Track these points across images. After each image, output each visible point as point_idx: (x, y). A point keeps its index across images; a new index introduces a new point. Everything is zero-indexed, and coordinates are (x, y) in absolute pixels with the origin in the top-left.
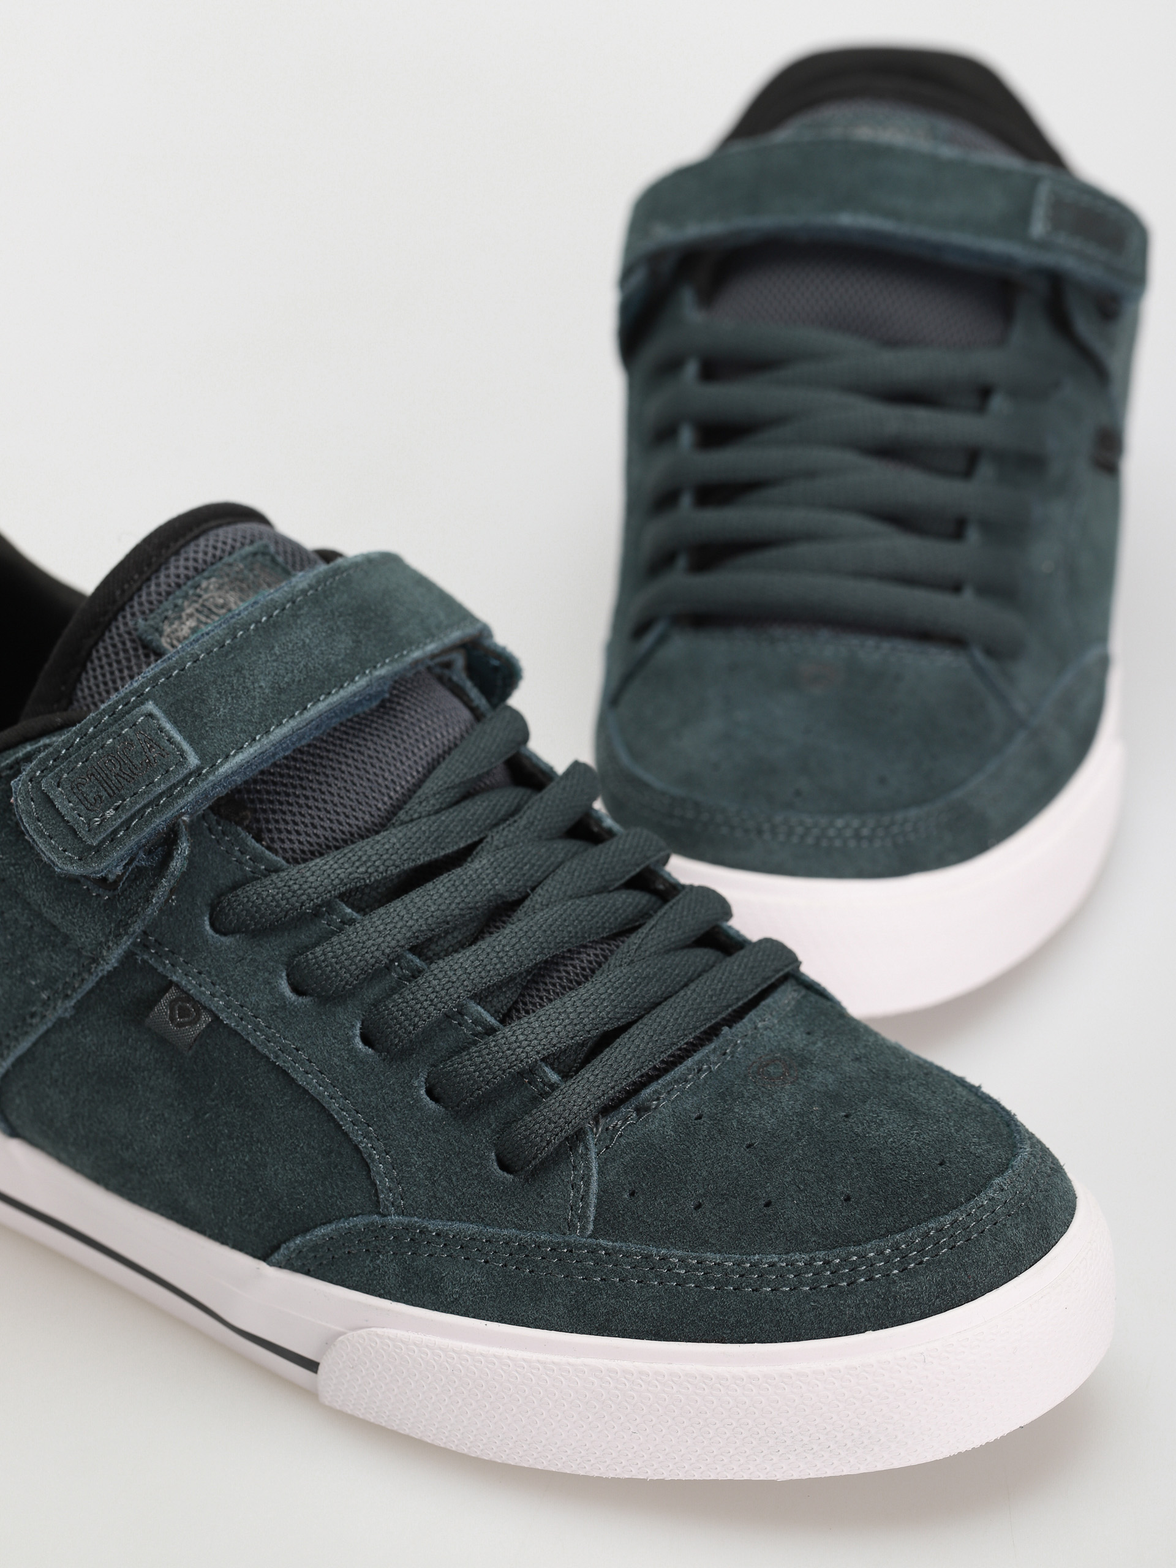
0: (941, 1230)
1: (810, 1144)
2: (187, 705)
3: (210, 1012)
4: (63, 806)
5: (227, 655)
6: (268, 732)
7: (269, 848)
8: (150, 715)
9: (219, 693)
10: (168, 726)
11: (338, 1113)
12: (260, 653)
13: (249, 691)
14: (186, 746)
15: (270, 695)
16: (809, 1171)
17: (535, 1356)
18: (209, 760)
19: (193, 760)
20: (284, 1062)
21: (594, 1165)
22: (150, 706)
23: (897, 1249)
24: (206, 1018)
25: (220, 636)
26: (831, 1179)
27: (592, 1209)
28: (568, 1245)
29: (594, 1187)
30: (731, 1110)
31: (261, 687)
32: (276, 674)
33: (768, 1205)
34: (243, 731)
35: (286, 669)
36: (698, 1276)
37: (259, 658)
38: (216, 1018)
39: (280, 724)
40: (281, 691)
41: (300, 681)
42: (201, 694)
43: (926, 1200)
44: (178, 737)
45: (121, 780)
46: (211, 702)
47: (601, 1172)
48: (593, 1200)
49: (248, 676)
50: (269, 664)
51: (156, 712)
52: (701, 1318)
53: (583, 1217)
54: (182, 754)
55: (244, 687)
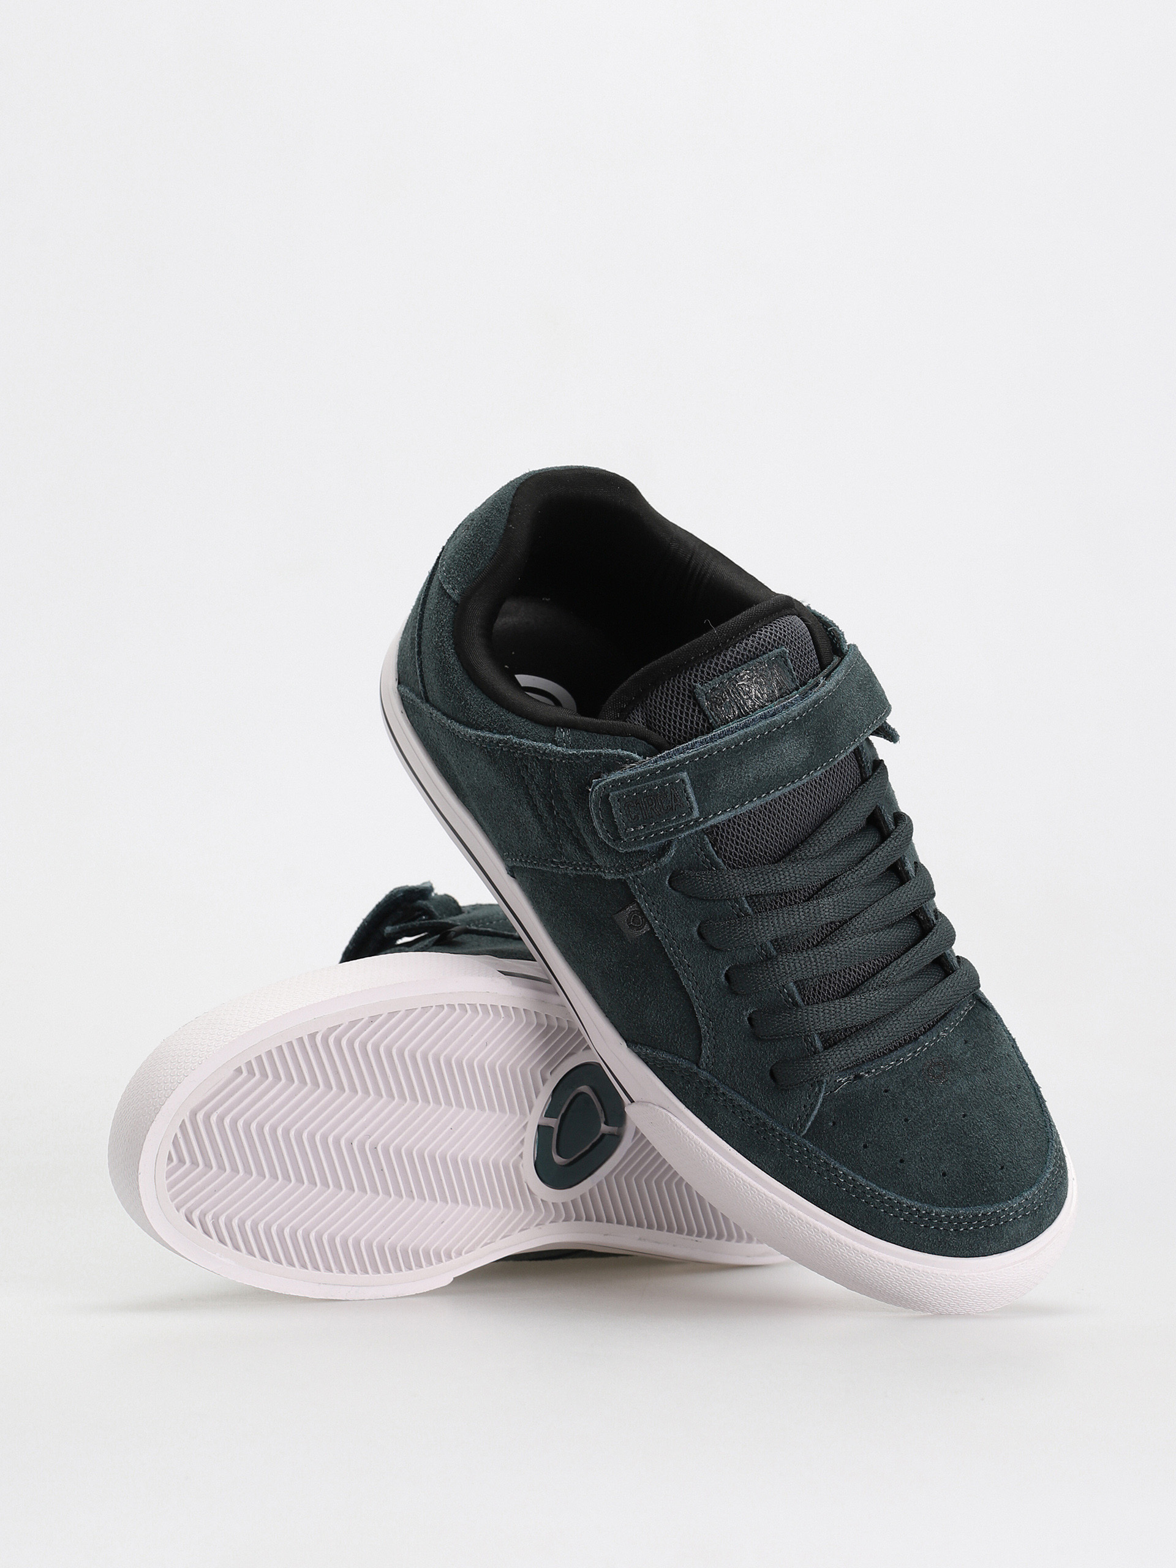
0: (985, 1215)
1: (938, 1131)
2: (705, 779)
3: (650, 925)
4: (616, 813)
5: (737, 752)
6: (742, 805)
7: (717, 853)
8: (683, 781)
9: (725, 776)
10: (690, 790)
11: (697, 1008)
12: (756, 755)
13: (741, 778)
14: (695, 805)
15: (752, 782)
16: (931, 1150)
17: (749, 1180)
18: (705, 815)
19: (696, 814)
20: (679, 969)
21: (820, 1100)
22: (685, 775)
23: (958, 1217)
24: (646, 928)
25: (738, 740)
26: (940, 1159)
27: (810, 1123)
28: (789, 1136)
29: (815, 1112)
30: (904, 1093)
31: (749, 776)
32: (760, 770)
33: (902, 1161)
34: (729, 801)
35: (767, 768)
36: (850, 1187)
37: (755, 758)
38: (652, 929)
39: (751, 801)
40: (759, 781)
41: (771, 776)
42: (714, 774)
43: (984, 1192)
44: (693, 798)
45: (653, 813)
46: (719, 780)
47: (822, 1105)
48: (812, 1118)
49: (744, 768)
50: (758, 763)
51: (687, 780)
52: (842, 1208)
53: (803, 1126)
54: (691, 808)
55: (739, 775)
